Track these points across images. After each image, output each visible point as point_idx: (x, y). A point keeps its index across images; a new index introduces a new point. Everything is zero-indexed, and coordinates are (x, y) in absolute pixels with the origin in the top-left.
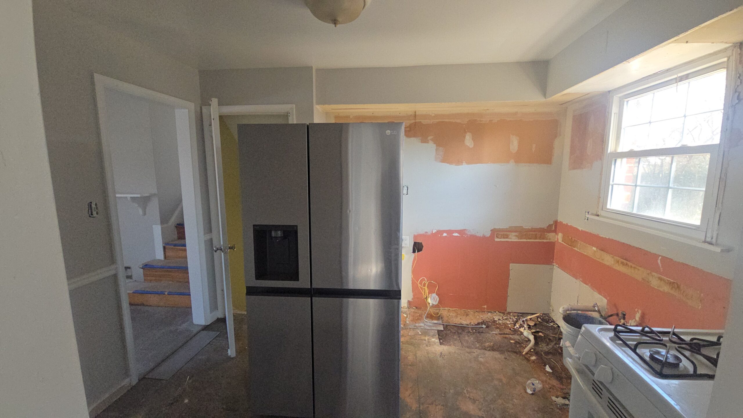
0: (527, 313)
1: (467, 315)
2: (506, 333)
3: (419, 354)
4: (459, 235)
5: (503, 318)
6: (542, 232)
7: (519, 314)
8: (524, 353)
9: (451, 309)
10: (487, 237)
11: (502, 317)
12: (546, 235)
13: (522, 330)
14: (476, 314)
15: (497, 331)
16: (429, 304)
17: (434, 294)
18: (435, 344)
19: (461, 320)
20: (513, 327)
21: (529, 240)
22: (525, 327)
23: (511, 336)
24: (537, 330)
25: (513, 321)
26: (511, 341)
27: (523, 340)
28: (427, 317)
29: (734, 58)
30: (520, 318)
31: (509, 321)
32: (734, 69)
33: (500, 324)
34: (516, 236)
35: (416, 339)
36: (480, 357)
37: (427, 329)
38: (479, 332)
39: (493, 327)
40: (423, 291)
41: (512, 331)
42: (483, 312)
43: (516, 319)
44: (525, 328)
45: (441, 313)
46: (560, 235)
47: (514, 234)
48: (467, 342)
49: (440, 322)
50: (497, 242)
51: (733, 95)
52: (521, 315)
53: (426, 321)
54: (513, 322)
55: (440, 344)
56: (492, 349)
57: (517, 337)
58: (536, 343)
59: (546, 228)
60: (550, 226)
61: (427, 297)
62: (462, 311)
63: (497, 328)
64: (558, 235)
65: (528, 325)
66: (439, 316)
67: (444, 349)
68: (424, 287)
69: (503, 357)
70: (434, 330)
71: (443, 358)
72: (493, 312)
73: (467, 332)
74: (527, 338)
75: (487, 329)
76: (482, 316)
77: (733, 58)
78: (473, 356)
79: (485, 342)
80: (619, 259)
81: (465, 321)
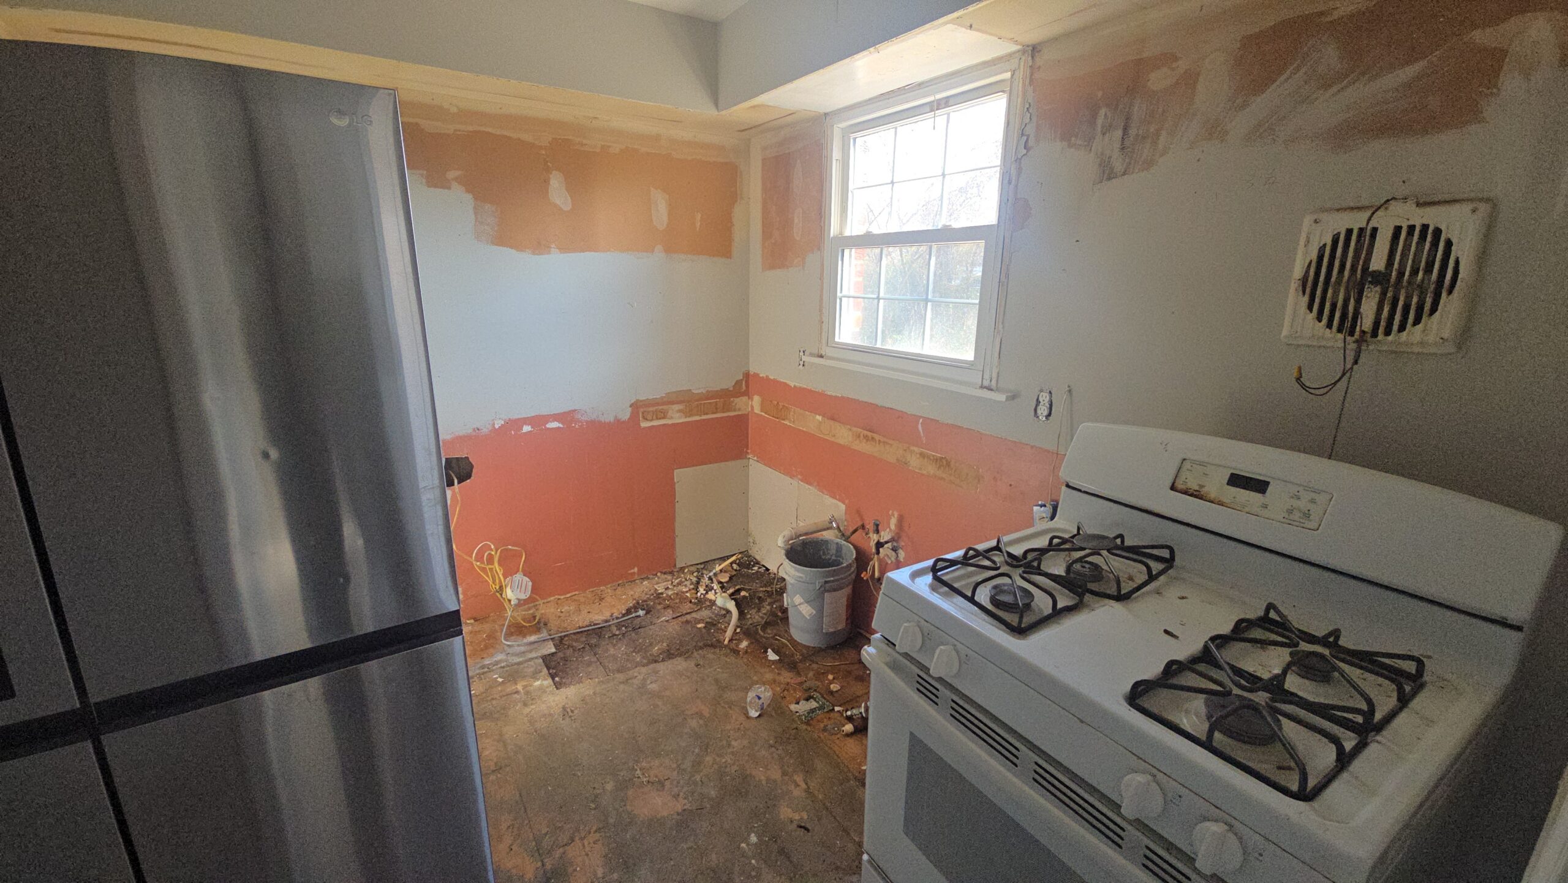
0: (712, 560)
1: (601, 599)
2: (685, 612)
3: (509, 731)
4: (561, 426)
5: (672, 582)
6: (725, 397)
7: (699, 566)
8: (726, 642)
9: (562, 597)
10: (624, 422)
11: (670, 582)
12: (733, 402)
13: (711, 596)
14: (619, 591)
15: (668, 615)
16: (510, 601)
17: (517, 575)
18: (545, 692)
19: (591, 616)
20: (694, 596)
21: (704, 417)
22: (715, 588)
23: (694, 615)
24: (737, 588)
25: (692, 583)
26: (699, 626)
27: (716, 615)
28: (509, 635)
29: (1022, 73)
30: (702, 574)
31: (686, 586)
32: (1020, 93)
33: (670, 597)
34: (680, 411)
35: (493, 699)
36: (649, 682)
37: (516, 664)
38: (634, 629)
39: (659, 607)
40: (488, 576)
41: (695, 603)
42: (631, 582)
43: (697, 577)
44: (715, 590)
45: (542, 614)
46: (757, 400)
47: (676, 407)
48: (615, 658)
49: (544, 634)
50: (645, 428)
51: (1018, 141)
52: (702, 566)
53: (508, 645)
54: (692, 587)
55: (557, 689)
56: (669, 655)
57: (705, 614)
58: (741, 614)
59: (732, 389)
60: (738, 383)
61: (501, 587)
62: (588, 594)
63: (667, 607)
64: (752, 400)
65: (720, 582)
66: (539, 622)
67: (570, 694)
68: (490, 566)
69: (693, 664)
70: (532, 659)
71: (570, 717)
72: (651, 576)
73: (609, 637)
74: (724, 609)
75: (649, 616)
76: (632, 593)
77: (1020, 74)
78: (635, 686)
79: (651, 644)
80: (859, 430)
81: (599, 615)
